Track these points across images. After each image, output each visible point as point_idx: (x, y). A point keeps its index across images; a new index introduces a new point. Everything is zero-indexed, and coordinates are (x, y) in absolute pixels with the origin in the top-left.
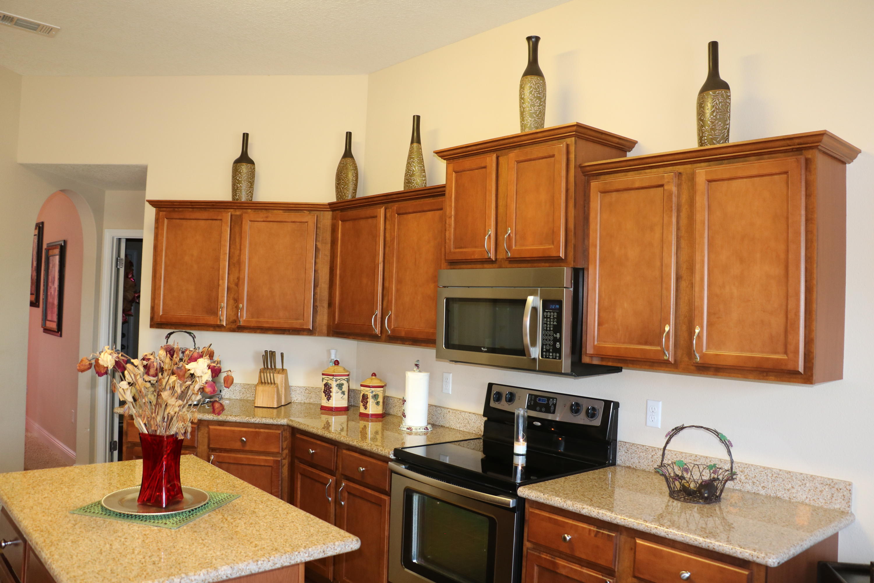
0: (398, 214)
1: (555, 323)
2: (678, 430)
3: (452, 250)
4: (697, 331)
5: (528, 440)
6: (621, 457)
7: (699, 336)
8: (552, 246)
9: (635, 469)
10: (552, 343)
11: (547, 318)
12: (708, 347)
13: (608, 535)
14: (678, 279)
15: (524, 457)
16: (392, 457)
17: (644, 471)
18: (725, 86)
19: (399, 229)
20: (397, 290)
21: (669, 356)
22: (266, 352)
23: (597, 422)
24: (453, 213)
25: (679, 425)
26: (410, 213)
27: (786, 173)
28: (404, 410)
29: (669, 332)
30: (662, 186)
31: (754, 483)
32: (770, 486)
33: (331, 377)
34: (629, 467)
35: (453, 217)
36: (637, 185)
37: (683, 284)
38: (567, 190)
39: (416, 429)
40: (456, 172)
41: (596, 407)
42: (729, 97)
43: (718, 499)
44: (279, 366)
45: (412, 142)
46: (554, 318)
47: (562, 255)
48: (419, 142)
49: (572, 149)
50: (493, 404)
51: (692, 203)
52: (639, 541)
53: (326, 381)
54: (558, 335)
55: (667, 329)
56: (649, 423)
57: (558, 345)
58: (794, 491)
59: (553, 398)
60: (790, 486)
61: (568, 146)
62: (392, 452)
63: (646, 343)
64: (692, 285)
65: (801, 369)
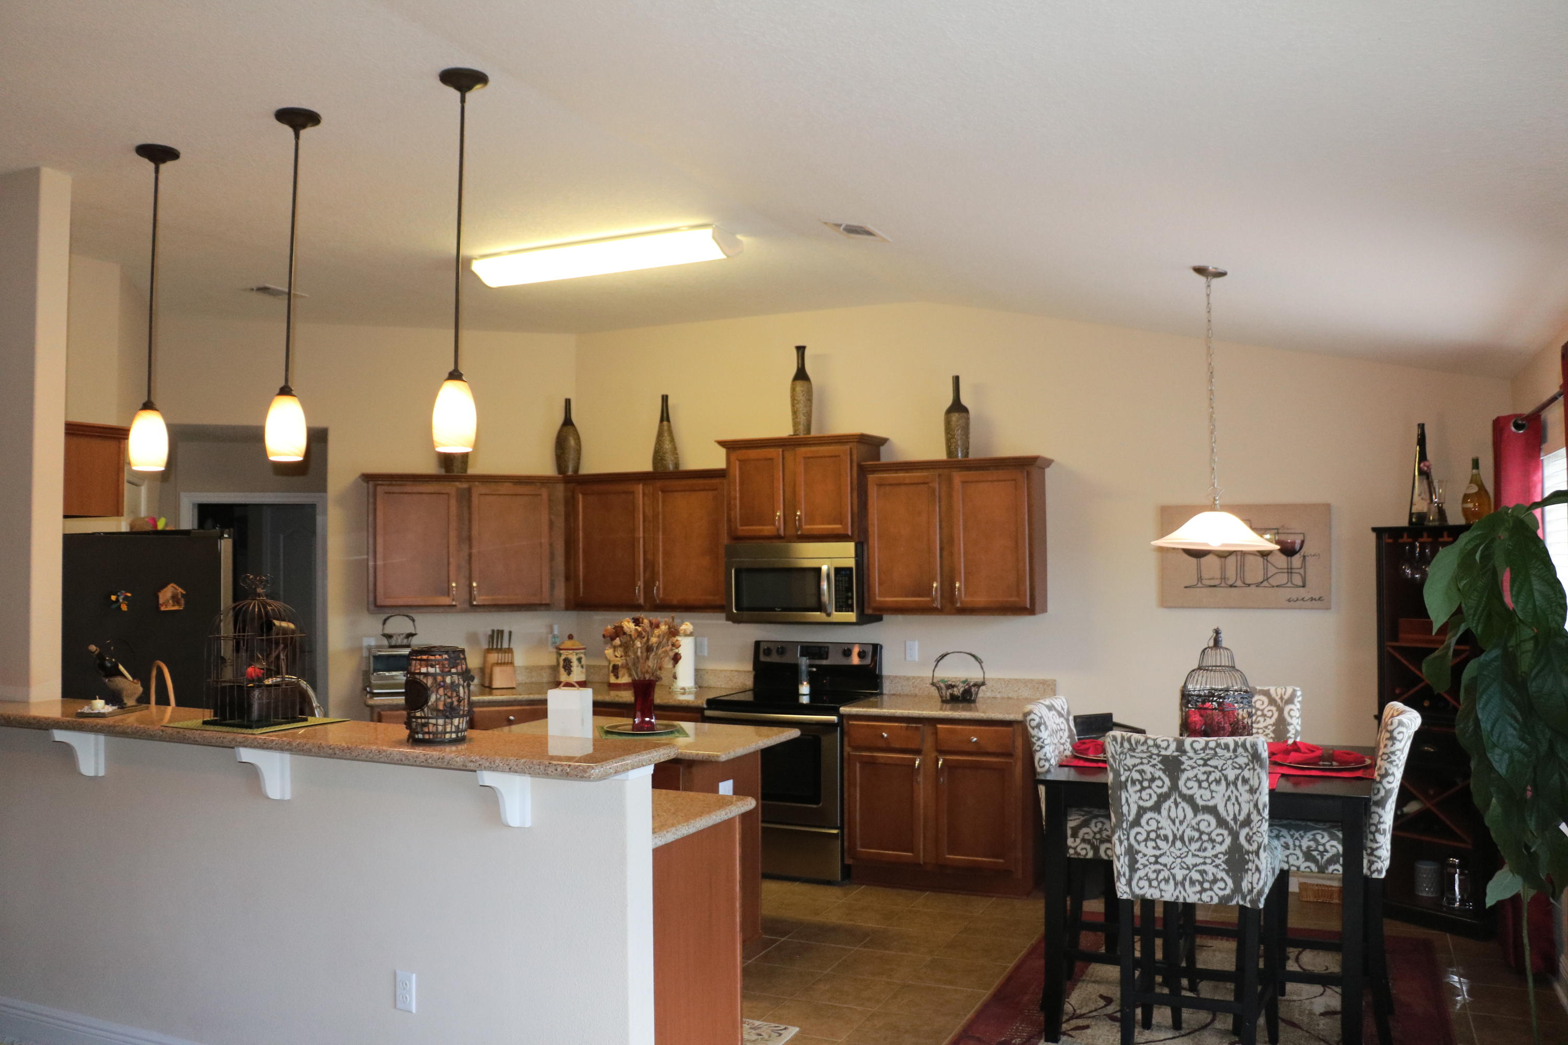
0: (663, 491)
1: (847, 585)
2: (943, 656)
3: (740, 528)
4: (957, 585)
5: (811, 683)
6: (887, 687)
7: (959, 589)
8: (839, 526)
9: (900, 695)
10: (844, 600)
11: (839, 581)
12: (965, 595)
13: (916, 727)
14: (941, 549)
15: (808, 697)
16: (705, 706)
17: (907, 695)
18: (965, 410)
19: (663, 505)
20: (665, 563)
21: (937, 604)
22: (493, 631)
23: (868, 661)
24: (738, 495)
25: (944, 652)
26: (677, 491)
27: (1015, 480)
28: (675, 673)
29: (936, 588)
30: (927, 483)
31: (992, 690)
32: (1004, 690)
33: (571, 652)
34: (894, 695)
35: (738, 499)
36: (907, 481)
37: (945, 553)
38: (851, 483)
39: (689, 689)
40: (740, 461)
41: (866, 650)
42: (968, 419)
43: (974, 701)
44: (505, 645)
45: (662, 420)
46: (845, 582)
47: (850, 533)
48: (668, 420)
49: (855, 452)
50: (763, 658)
51: (950, 496)
52: (939, 726)
53: (566, 656)
54: (850, 594)
55: (935, 585)
56: (908, 658)
57: (850, 602)
58: (1020, 691)
59: (825, 647)
60: (1017, 688)
61: (851, 449)
62: (704, 702)
63: (919, 596)
64: (951, 554)
65: (1028, 606)
